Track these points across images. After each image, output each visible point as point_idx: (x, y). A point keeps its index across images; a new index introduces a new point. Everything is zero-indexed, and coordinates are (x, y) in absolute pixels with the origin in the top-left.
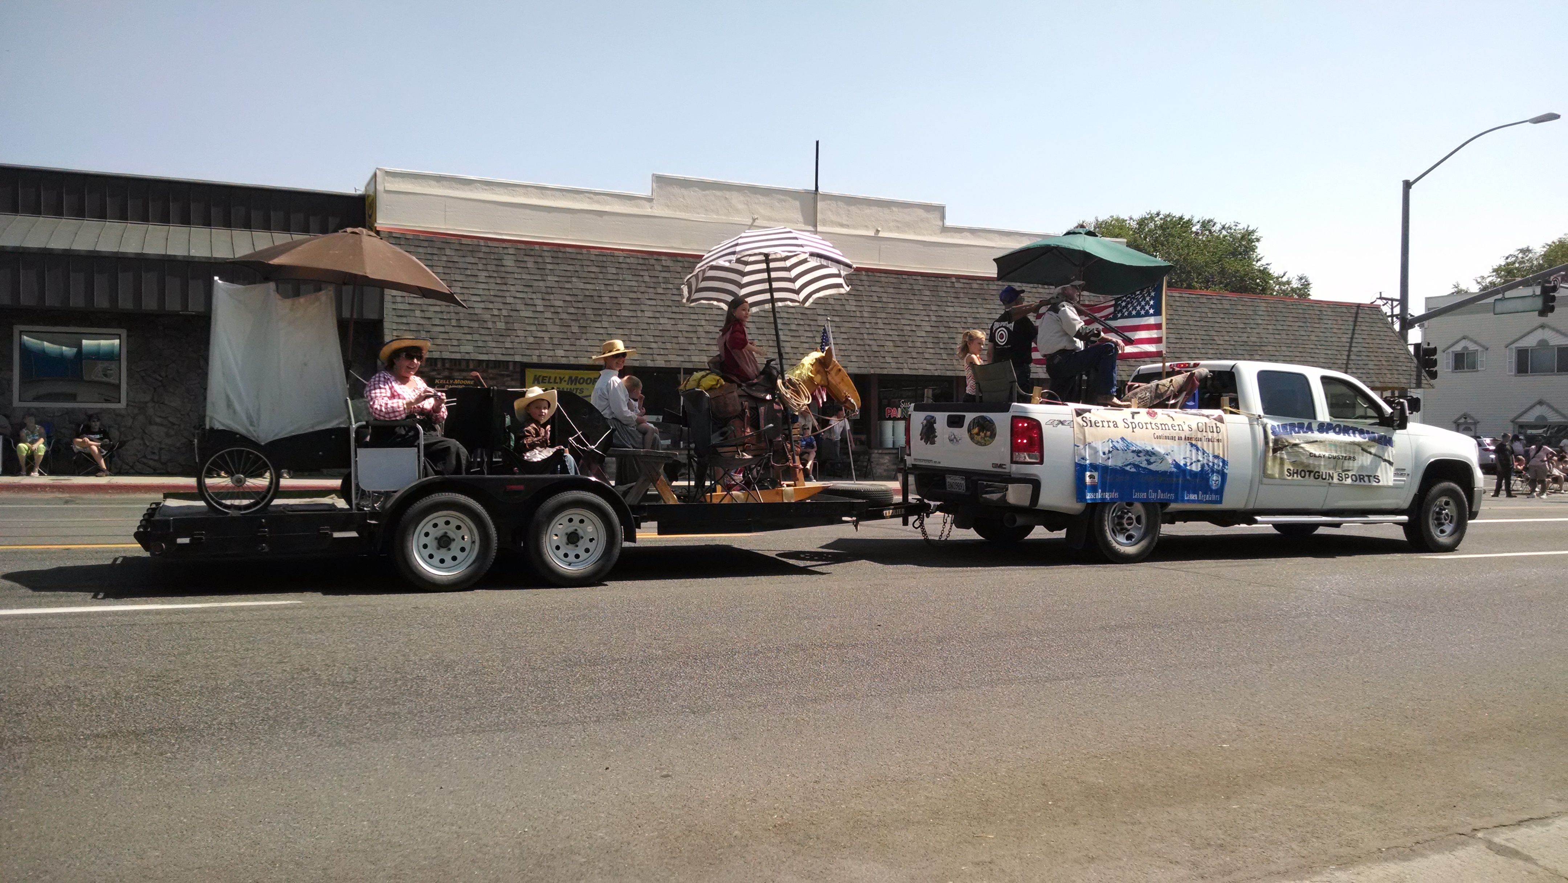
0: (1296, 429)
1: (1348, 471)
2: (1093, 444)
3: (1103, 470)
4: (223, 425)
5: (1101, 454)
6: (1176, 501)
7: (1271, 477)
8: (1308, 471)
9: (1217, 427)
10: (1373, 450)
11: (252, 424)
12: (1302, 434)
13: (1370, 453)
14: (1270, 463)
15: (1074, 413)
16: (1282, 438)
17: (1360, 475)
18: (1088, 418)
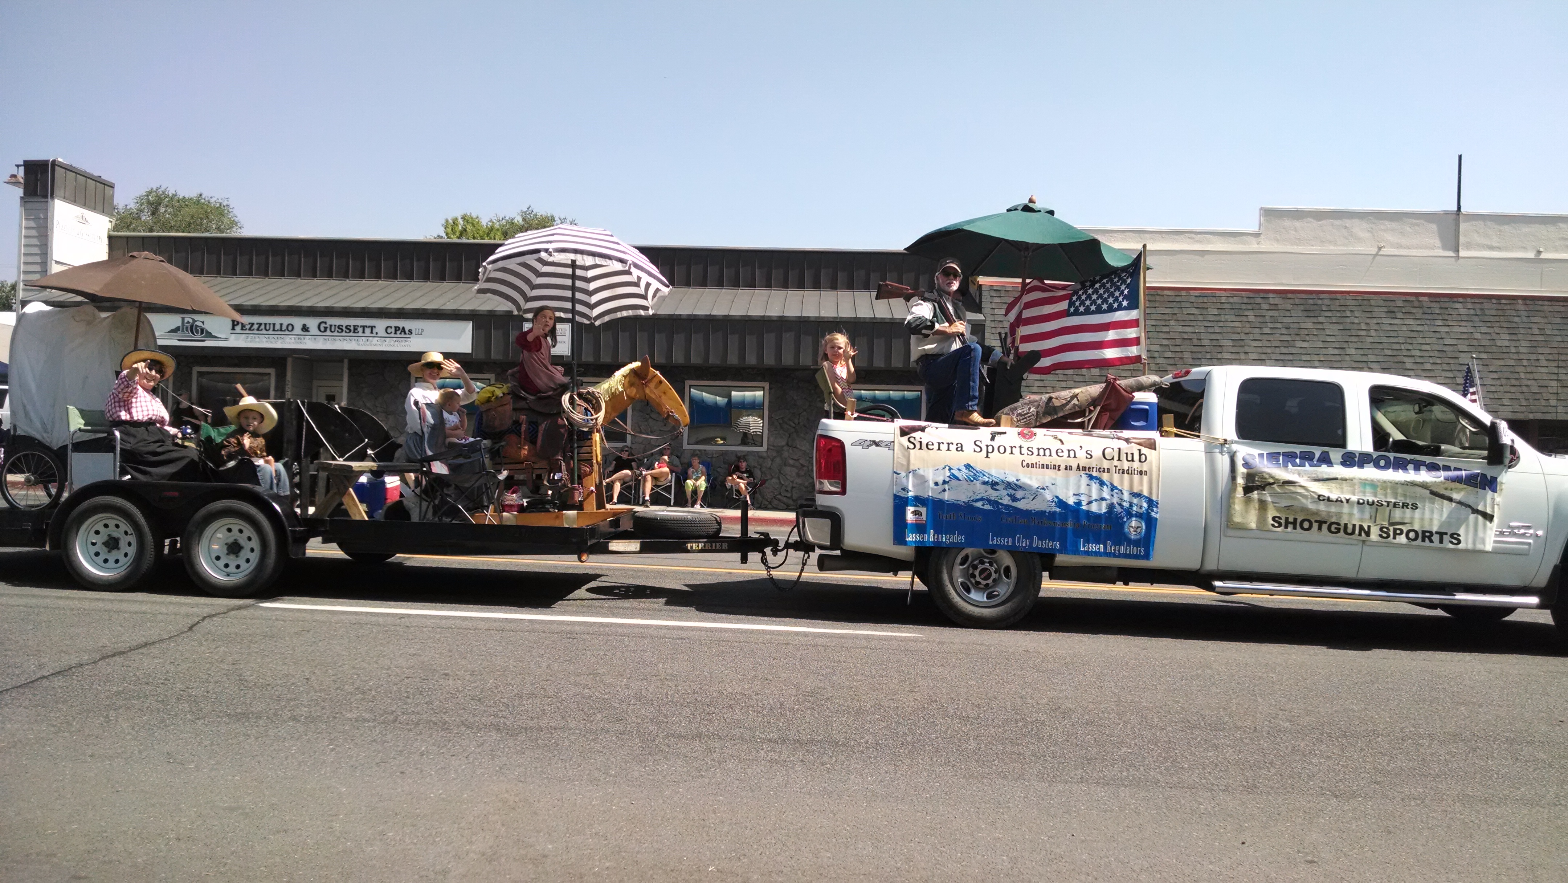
0: (1298, 461)
1: (1403, 524)
2: (921, 472)
3: (937, 507)
4: (24, 432)
5: (932, 485)
6: (1064, 550)
7: (1242, 528)
8: (1316, 521)
9: (1140, 455)
10: (1456, 496)
11: (46, 431)
12: (1307, 467)
13: (1450, 499)
14: (1238, 506)
15: (898, 432)
16: (1262, 473)
17: (1424, 532)
18: (918, 439)
